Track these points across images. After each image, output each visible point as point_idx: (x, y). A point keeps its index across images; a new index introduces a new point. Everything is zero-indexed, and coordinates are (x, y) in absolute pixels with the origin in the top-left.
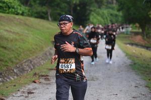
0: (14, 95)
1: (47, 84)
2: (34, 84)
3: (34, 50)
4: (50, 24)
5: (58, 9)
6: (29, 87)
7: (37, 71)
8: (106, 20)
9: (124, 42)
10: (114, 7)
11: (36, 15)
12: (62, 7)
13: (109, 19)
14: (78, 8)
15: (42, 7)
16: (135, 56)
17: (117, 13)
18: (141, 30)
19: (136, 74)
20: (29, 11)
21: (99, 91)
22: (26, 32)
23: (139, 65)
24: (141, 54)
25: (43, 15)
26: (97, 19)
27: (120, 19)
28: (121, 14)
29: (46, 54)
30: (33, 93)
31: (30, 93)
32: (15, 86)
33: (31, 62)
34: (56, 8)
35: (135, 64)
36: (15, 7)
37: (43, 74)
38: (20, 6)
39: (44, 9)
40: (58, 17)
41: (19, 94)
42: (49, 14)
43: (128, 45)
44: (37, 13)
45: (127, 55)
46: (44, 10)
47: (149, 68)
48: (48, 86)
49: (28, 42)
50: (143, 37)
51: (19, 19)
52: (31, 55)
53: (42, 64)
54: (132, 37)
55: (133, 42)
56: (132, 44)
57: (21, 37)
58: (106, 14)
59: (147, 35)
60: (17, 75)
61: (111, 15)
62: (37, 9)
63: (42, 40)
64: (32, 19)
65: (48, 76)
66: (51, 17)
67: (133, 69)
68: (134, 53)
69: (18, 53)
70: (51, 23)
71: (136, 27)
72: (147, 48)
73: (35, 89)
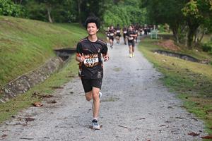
0: (7, 123)
1: (51, 107)
2: (34, 107)
3: (30, 63)
4: (51, 27)
5: (61, 6)
6: (27, 111)
7: (37, 91)
8: (125, 20)
9: (151, 49)
10: (136, 3)
11: (31, 15)
12: (65, 3)
13: (129, 19)
14: (88, 5)
15: (39, 4)
16: (165, 67)
17: (140, 11)
18: (171, 33)
19: (169, 91)
20: (22, 10)
21: (121, 114)
22: (20, 38)
23: (172, 79)
24: (173, 64)
25: (41, 14)
26: (114, 19)
27: (144, 18)
28: (145, 11)
29: (47, 67)
30: (33, 120)
31: (28, 120)
32: (8, 111)
33: (27, 78)
34: (58, 5)
35: (166, 77)
36: (3, 5)
37: (45, 94)
38: (10, 4)
39: (42, 7)
40: (61, 16)
41: (14, 122)
42: (49, 13)
43: (156, 53)
44: (32, 12)
45: (155, 66)
46: (42, 9)
47: (185, 82)
48: (52, 110)
49: (23, 52)
50: (175, 41)
51: (9, 21)
52: (27, 69)
53: (42, 80)
54: (160, 43)
55: (162, 49)
56: (161, 52)
57: (13, 45)
58: (126, 12)
59: (179, 39)
60: (10, 97)
61: (132, 13)
62: (32, 8)
63: (41, 49)
64: (27, 21)
65: (51, 96)
66: (51, 18)
67: (164, 85)
68: (164, 63)
69: (9, 68)
70: (52, 25)
71: (165, 28)
72: (181, 56)
73: (35, 114)
